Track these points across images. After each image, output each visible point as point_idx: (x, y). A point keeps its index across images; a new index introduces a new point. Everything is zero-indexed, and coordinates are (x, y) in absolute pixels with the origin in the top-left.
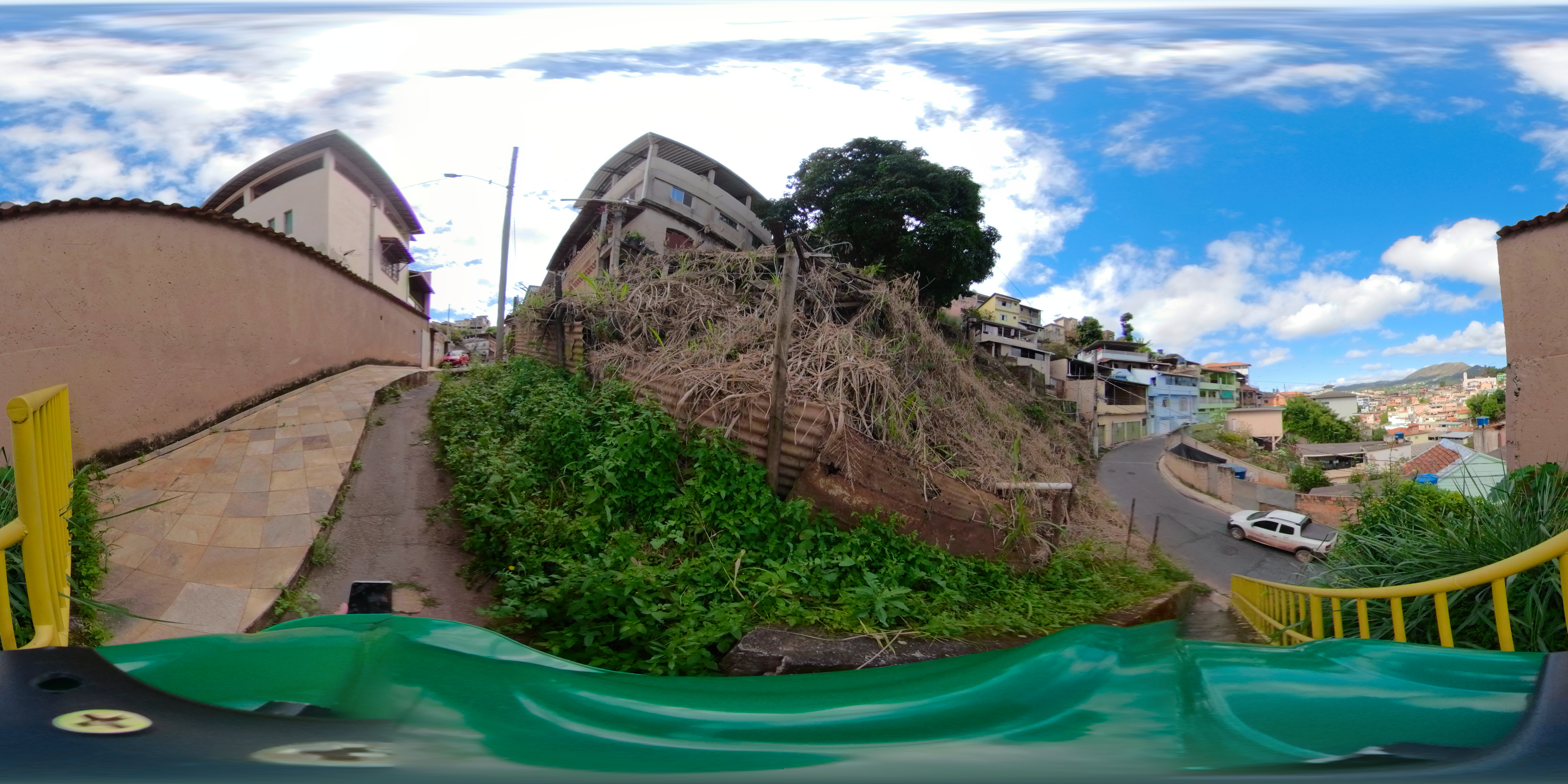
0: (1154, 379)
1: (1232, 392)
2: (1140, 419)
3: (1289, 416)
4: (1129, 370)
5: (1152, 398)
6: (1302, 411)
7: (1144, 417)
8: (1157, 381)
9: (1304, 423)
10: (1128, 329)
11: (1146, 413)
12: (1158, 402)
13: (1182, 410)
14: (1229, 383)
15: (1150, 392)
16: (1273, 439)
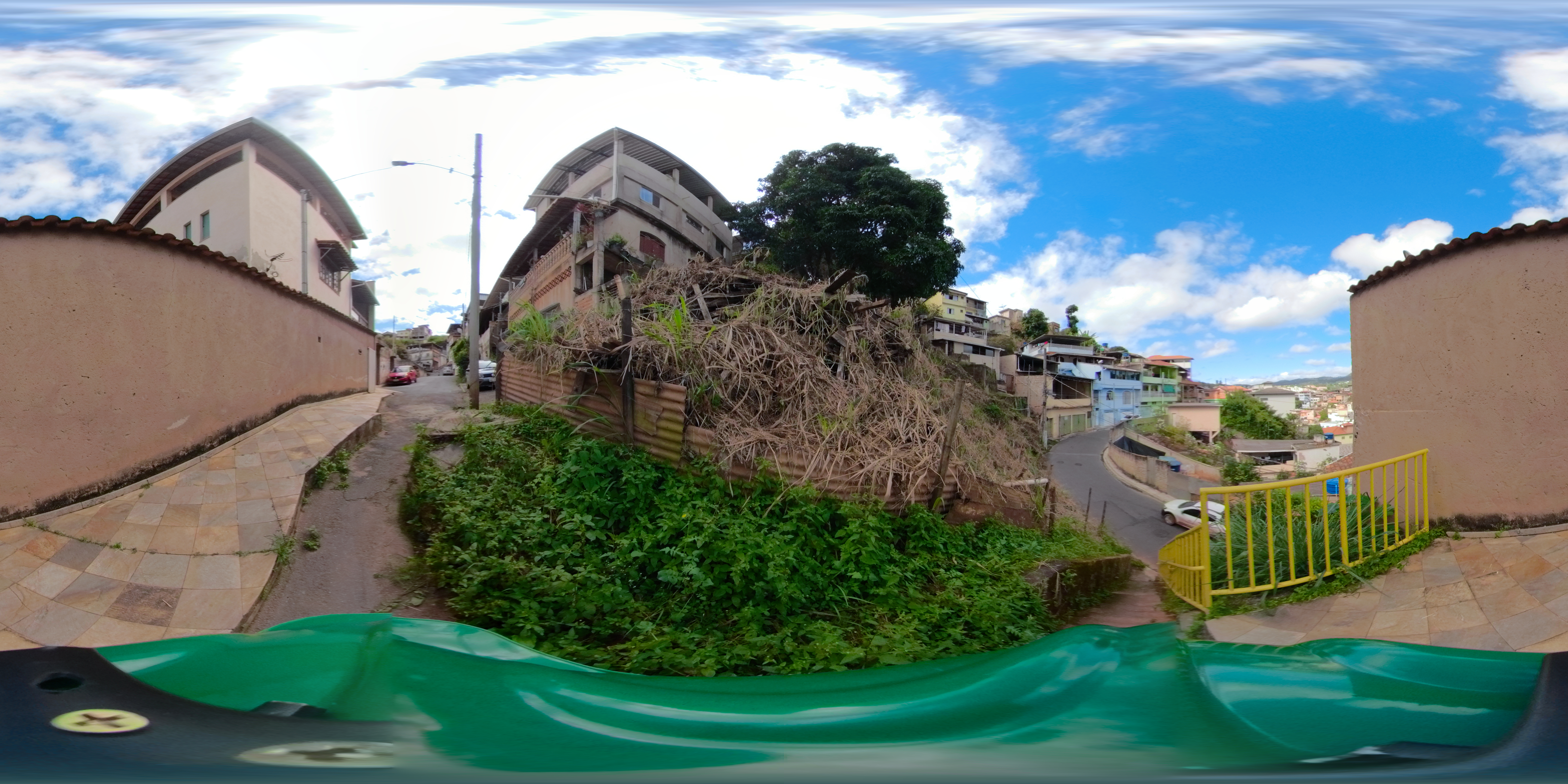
0: (1099, 374)
1: (1173, 386)
2: (1085, 412)
3: (1228, 411)
4: (1075, 364)
5: (1096, 392)
6: (1240, 408)
7: (1089, 410)
8: (1102, 376)
9: (1241, 419)
10: (1073, 322)
11: (1091, 406)
12: (1103, 396)
13: (1125, 403)
14: (1171, 378)
15: (1095, 386)
16: (1211, 434)
